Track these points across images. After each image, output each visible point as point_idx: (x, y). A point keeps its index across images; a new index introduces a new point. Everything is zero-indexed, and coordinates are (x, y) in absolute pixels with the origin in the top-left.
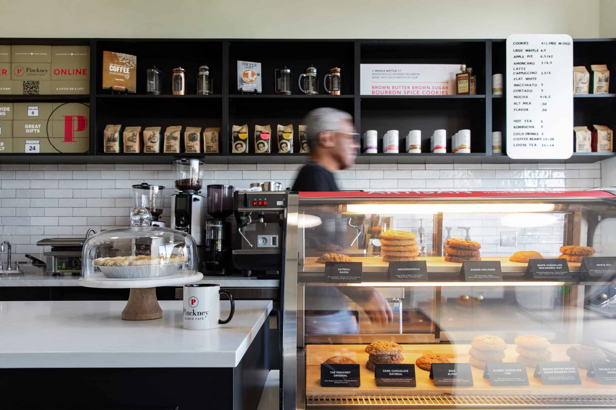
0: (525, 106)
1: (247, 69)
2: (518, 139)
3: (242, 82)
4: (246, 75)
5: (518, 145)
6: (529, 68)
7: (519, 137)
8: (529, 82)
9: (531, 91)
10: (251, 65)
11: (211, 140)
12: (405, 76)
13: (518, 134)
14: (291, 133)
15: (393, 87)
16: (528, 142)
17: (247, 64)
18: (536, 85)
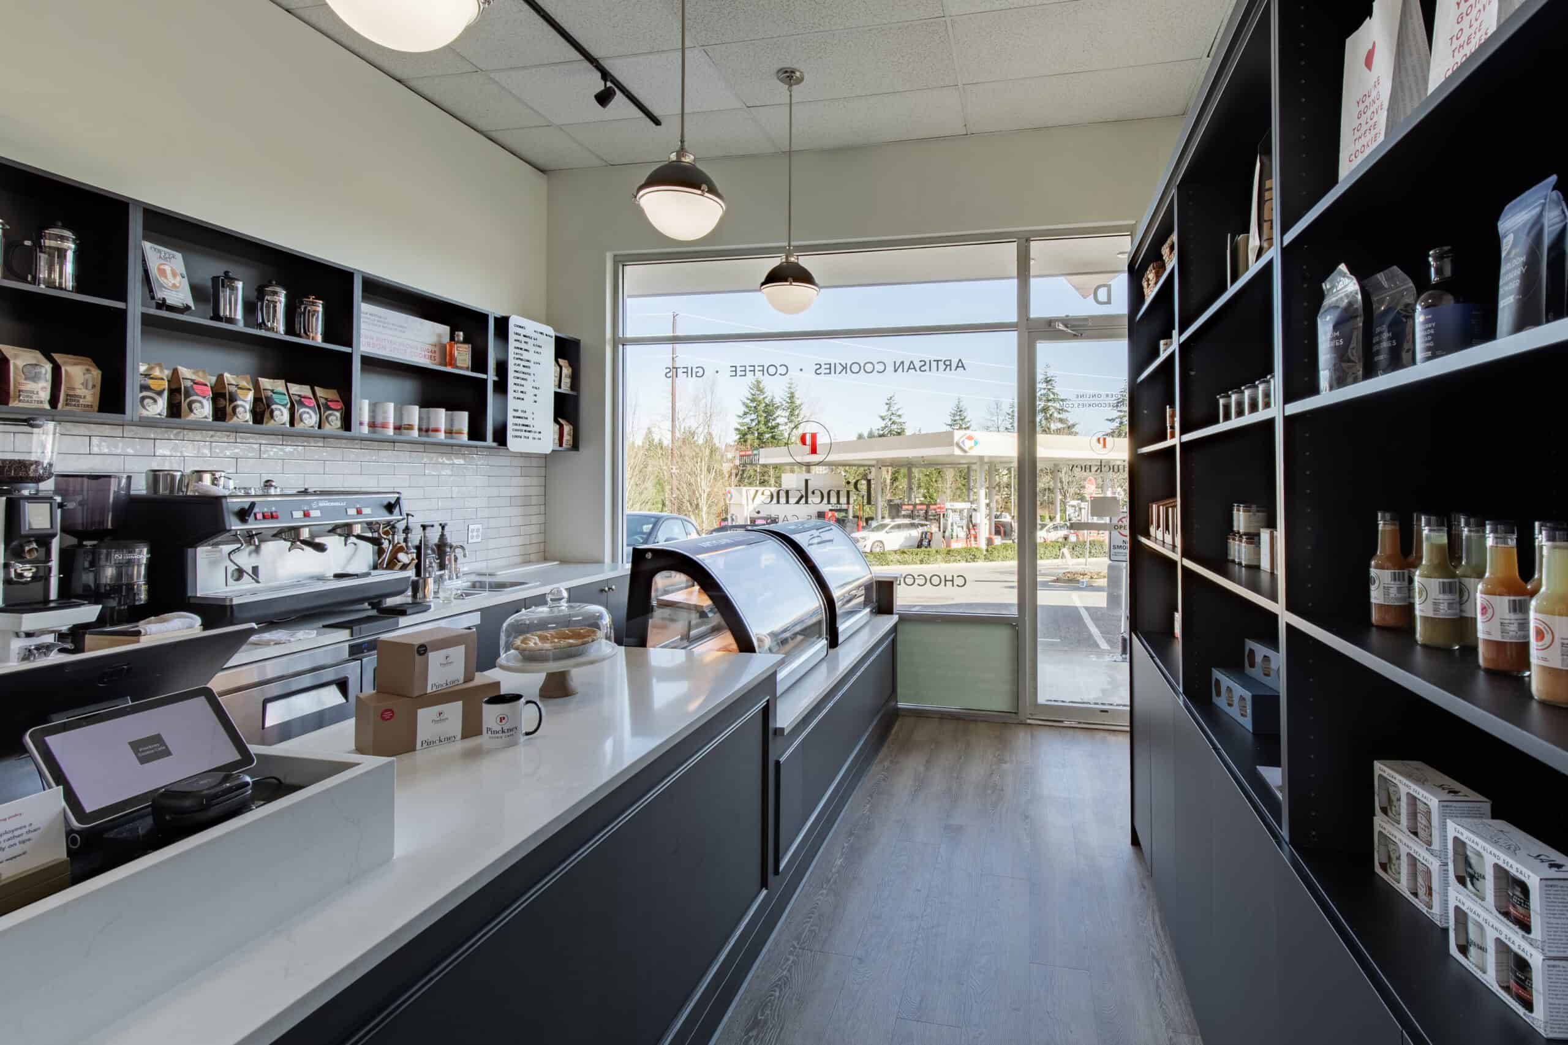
0: (522, 396)
1: (163, 262)
2: (516, 430)
3: (161, 286)
4: (163, 272)
5: (516, 436)
6: (526, 355)
7: (517, 427)
8: (525, 370)
9: (526, 379)
10: (167, 256)
11: (83, 384)
12: (391, 326)
13: (516, 425)
14: (250, 390)
15: (378, 339)
16: (523, 434)
17: (160, 251)
18: (530, 374)
